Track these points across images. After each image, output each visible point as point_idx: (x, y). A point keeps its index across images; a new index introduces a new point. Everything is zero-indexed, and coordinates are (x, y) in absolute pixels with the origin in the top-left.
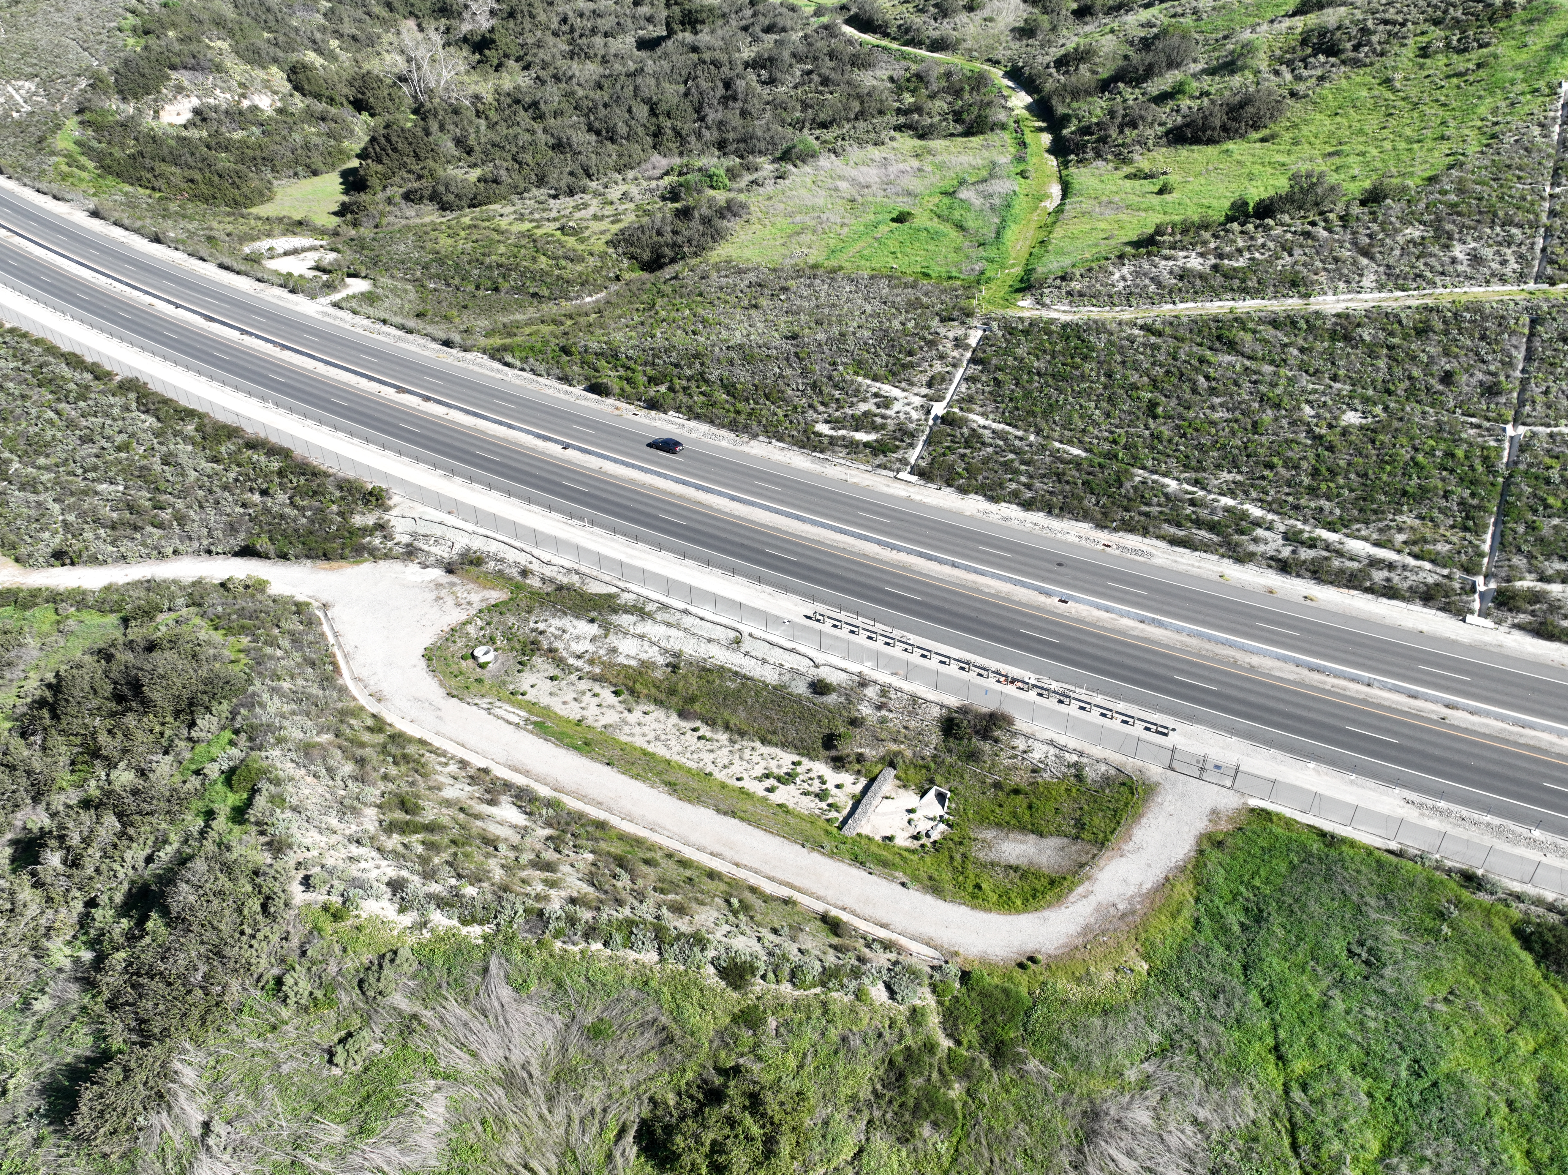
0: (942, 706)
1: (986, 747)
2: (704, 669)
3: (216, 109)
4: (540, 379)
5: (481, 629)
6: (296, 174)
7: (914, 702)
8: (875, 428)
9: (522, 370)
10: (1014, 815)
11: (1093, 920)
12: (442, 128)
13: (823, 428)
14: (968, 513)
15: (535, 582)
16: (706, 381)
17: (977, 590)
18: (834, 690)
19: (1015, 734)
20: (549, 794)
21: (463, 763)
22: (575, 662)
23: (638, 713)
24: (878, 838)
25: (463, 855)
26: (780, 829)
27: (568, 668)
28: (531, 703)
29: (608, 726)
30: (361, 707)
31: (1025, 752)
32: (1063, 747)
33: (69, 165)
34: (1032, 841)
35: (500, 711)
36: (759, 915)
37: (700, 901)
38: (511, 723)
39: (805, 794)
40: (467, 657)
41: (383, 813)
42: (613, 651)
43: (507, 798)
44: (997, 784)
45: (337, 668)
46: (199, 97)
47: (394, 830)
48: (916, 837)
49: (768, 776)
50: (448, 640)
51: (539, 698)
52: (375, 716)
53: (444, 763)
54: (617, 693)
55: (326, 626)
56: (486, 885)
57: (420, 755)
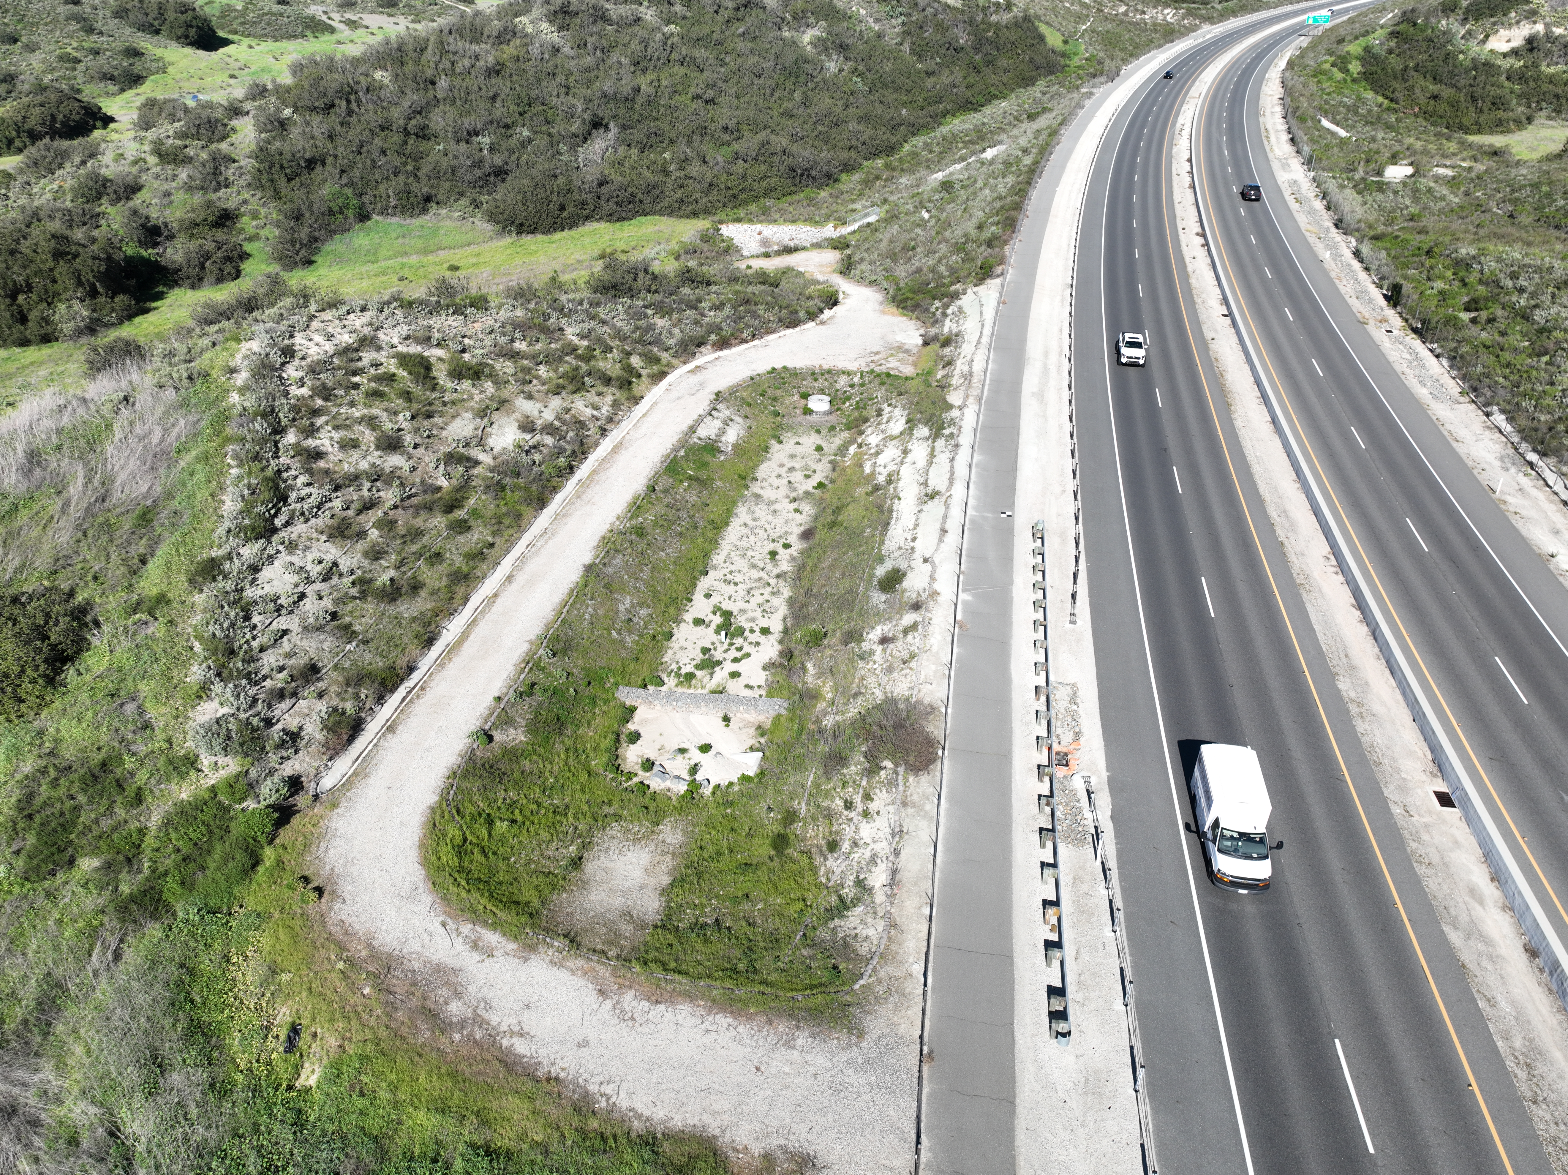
0: (913, 687)
1: (856, 767)
2: (882, 505)
3: (1555, 40)
5: (851, 385)
7: (909, 660)
9: (1361, 261)
15: (940, 374)
18: (894, 592)
19: (893, 785)
20: (583, 471)
21: (610, 420)
22: (853, 449)
23: (795, 505)
24: (631, 727)
25: (377, 394)
26: (580, 618)
27: (842, 450)
28: (766, 449)
29: (758, 496)
30: (671, 367)
31: (866, 814)
32: (897, 853)
33: (1333, 65)
34: (653, 882)
35: (717, 424)
36: (370, 607)
37: (375, 554)
38: (692, 429)
39: (705, 650)
40: (805, 396)
41: (440, 359)
42: (877, 453)
43: (549, 440)
44: (791, 817)
45: (723, 344)
46: (1547, 25)
47: (404, 360)
48: (648, 765)
49: (727, 615)
50: (814, 374)
51: (779, 453)
52: (663, 375)
53: (597, 408)
54: (820, 485)
55: (790, 331)
56: (319, 402)
57: (599, 394)
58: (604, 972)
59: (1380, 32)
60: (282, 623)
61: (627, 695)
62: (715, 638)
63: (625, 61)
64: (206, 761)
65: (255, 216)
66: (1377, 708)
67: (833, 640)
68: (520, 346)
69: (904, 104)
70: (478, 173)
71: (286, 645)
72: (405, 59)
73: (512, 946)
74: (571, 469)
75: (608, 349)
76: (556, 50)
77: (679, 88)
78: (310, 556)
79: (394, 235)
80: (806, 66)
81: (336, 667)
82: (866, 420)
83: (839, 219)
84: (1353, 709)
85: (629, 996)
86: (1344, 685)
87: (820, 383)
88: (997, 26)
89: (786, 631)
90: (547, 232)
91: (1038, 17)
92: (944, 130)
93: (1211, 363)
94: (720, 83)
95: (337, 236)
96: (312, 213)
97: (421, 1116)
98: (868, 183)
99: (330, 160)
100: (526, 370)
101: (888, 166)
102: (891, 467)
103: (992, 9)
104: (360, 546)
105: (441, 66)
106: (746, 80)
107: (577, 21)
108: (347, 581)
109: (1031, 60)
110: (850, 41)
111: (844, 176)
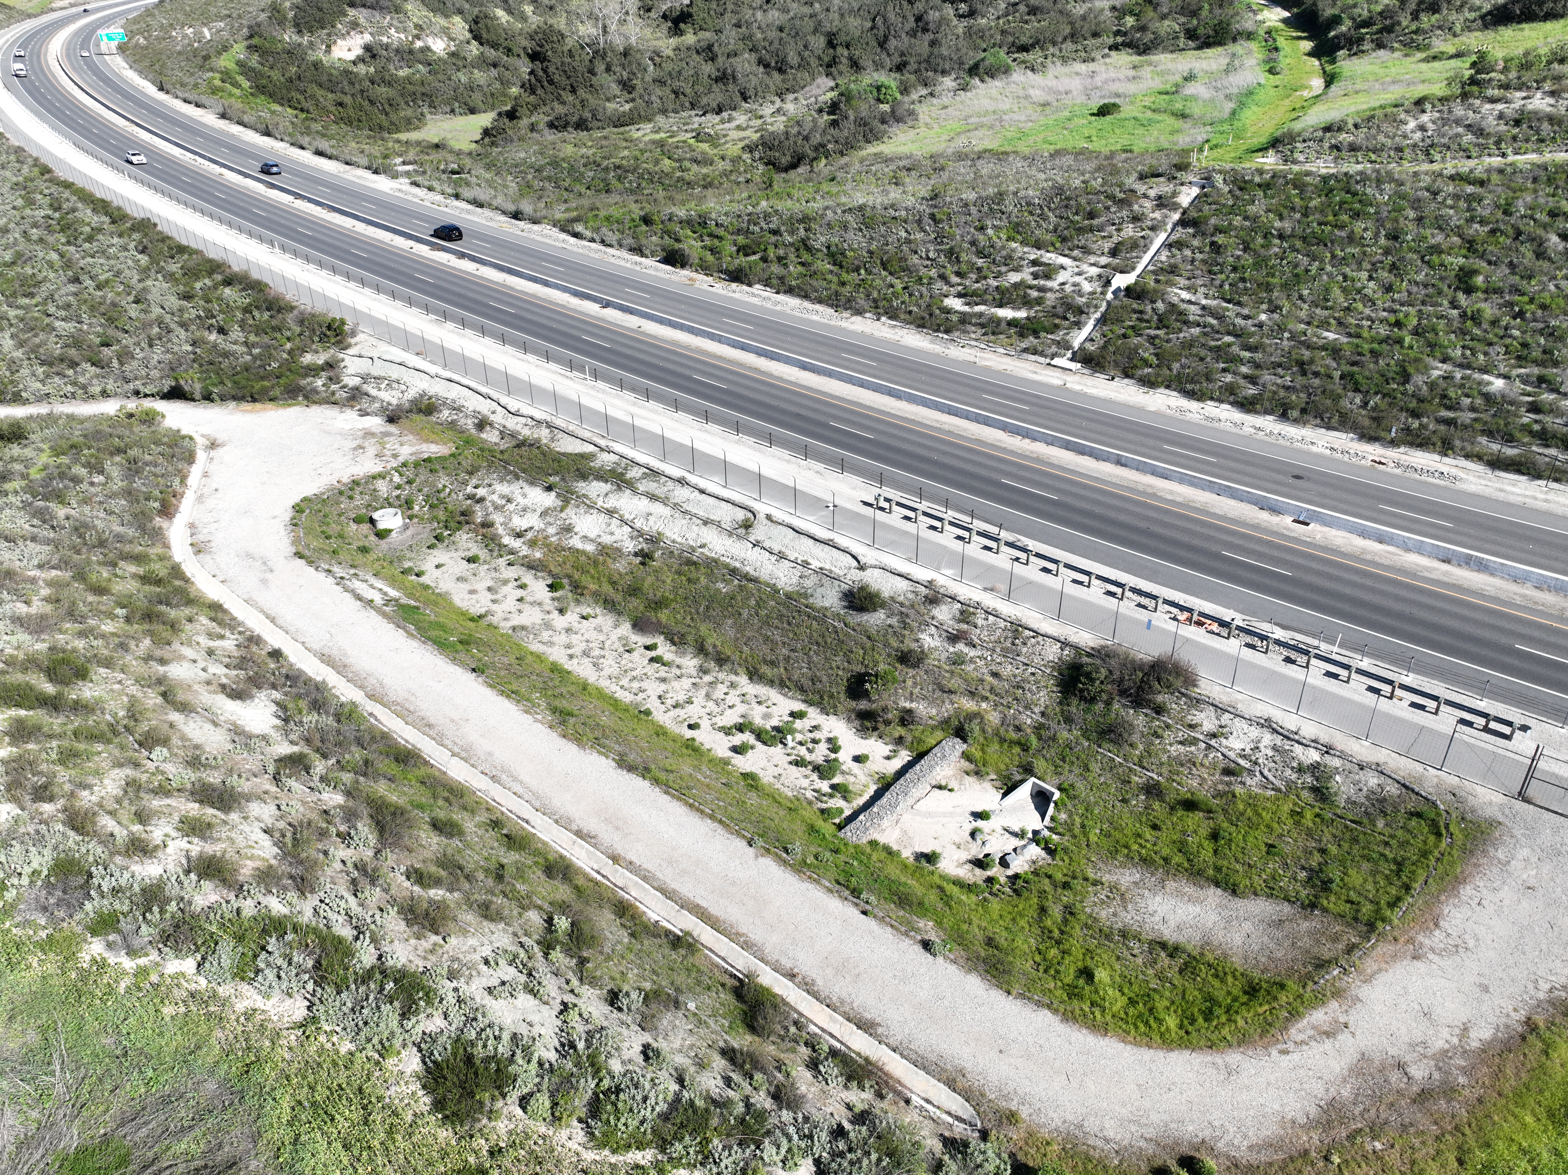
0: (1065, 644)
1: (1139, 720)
2: (690, 563)
3: (387, 47)
4: (610, 250)
5: (398, 487)
6: (453, 111)
7: (1016, 634)
8: (1027, 303)
9: (593, 240)
10: (1182, 847)
11: (1346, 1092)
12: (608, 69)
13: (956, 304)
14: (1152, 409)
15: (491, 436)
16: (808, 249)
17: (1154, 496)
18: (883, 605)
19: (1197, 702)
22: (512, 541)
23: (574, 615)
24: (908, 853)
27: (500, 548)
28: (426, 587)
30: (165, 557)
31: (1215, 736)
33: (222, 81)
34: (1217, 900)
36: (603, 960)
37: (488, 911)
38: (363, 600)
39: (797, 764)
40: (363, 520)
42: (566, 529)
44: (1154, 789)
45: (166, 508)
46: (372, 35)
48: (981, 863)
49: (742, 727)
50: (342, 493)
51: (441, 582)
52: (176, 567)
53: (220, 636)
54: (555, 587)
57: (191, 620)
59: (239, 47)
62: (778, 750)
66: (1199, 499)
73: (1334, 1006)
78: (475, 964)
81: (729, 1033)
82: (471, 511)
86: (1168, 497)
87: (363, 499)
89: (810, 703)
100: (91, 634)
102: (623, 531)
104: (467, 916)
108: (541, 955)
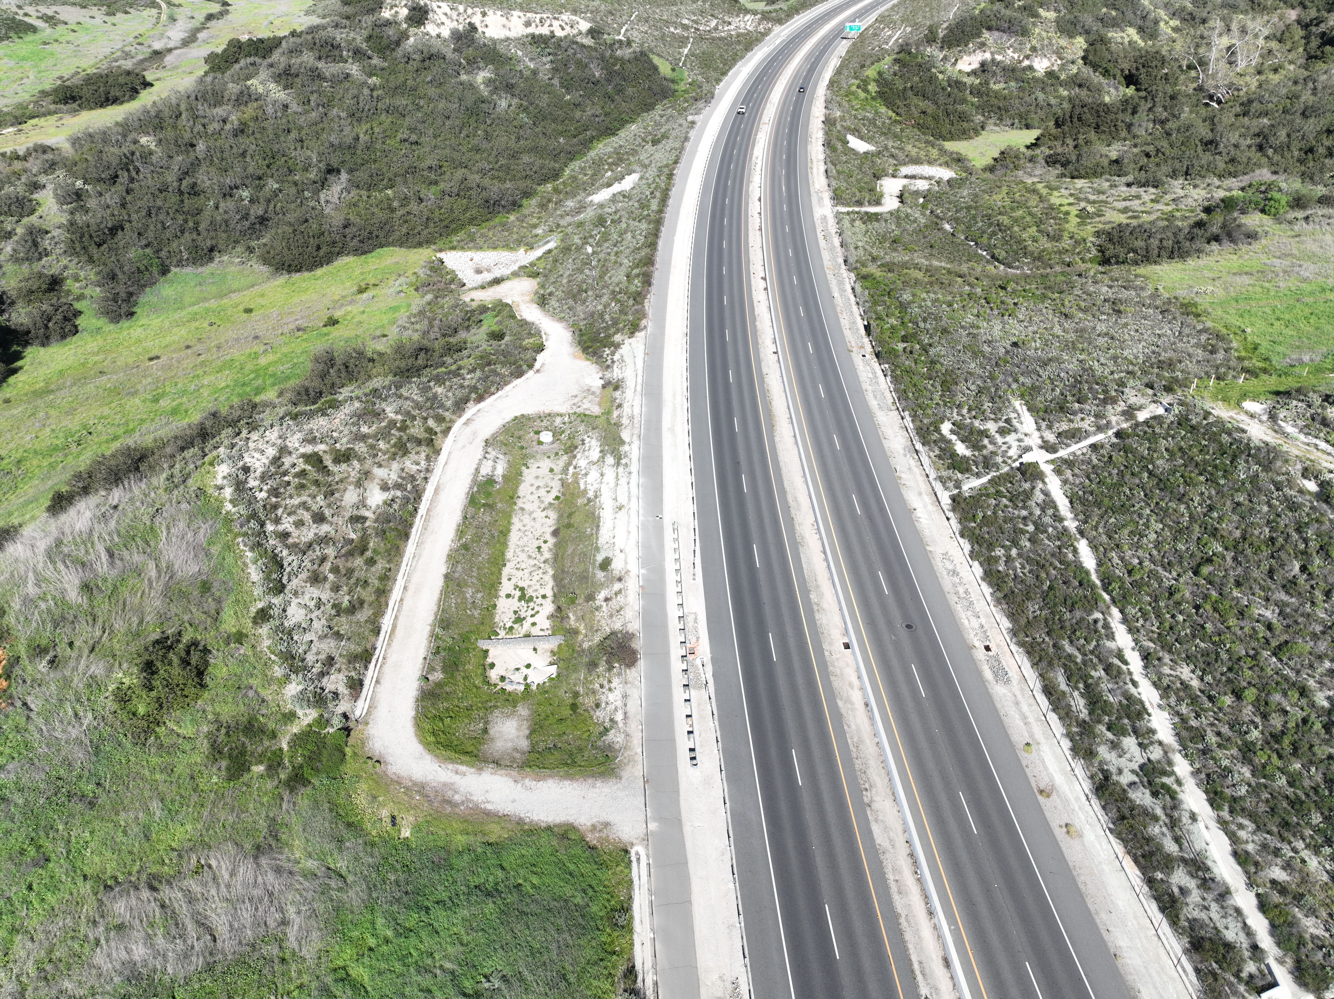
0: (623, 624)
1: (602, 668)
2: (593, 513)
3: (999, 64)
4: (855, 307)
5: (564, 423)
6: (1012, 125)
7: (620, 610)
8: (976, 446)
9: (856, 296)
10: (549, 716)
13: (947, 428)
14: (931, 548)
15: (615, 414)
18: (608, 571)
19: (622, 674)
20: (422, 510)
21: (427, 470)
22: (571, 469)
23: (544, 514)
24: (489, 660)
25: (302, 486)
26: (450, 606)
27: (565, 470)
28: (521, 474)
29: (522, 509)
30: (452, 421)
31: (610, 689)
32: (625, 705)
33: (858, 87)
34: (521, 734)
35: (490, 463)
36: (343, 619)
37: (336, 588)
38: (477, 470)
39: (515, 612)
40: (537, 433)
41: (325, 452)
42: (586, 474)
43: (399, 493)
44: (576, 695)
45: (480, 399)
46: (992, 53)
47: (307, 458)
48: (503, 678)
49: (522, 589)
50: (540, 417)
51: (529, 475)
52: (449, 429)
53: (418, 464)
54: (557, 498)
55: (519, 380)
56: (274, 500)
57: (417, 453)
58: (514, 773)
59: (888, 59)
60: (308, 637)
61: (483, 644)
62: (518, 604)
63: (344, 115)
64: (300, 713)
65: (77, 279)
66: (825, 606)
67: (580, 600)
68: (365, 429)
69: (561, 134)
70: (247, 224)
71: (314, 649)
72: (164, 124)
73: (473, 770)
74: (416, 510)
75: (414, 418)
76: (286, 106)
77: (388, 133)
78: (307, 597)
79: (192, 284)
80: (483, 105)
81: (340, 655)
82: (576, 447)
83: (527, 244)
84: (815, 608)
85: (527, 781)
86: (813, 596)
87: (545, 423)
88: (621, 60)
89: (555, 596)
90: (310, 269)
91: (651, 50)
92: (592, 154)
93: (765, 393)
94: (420, 126)
95: (147, 289)
96: (124, 273)
97: (459, 837)
98: (543, 206)
99: (127, 226)
100: (372, 447)
101: (556, 190)
102: (596, 486)
103: (617, 45)
104: (327, 586)
105: (195, 130)
106: (439, 121)
107: (298, 80)
108: (329, 606)
109: (650, 88)
110: (513, 81)
111: (525, 202)
